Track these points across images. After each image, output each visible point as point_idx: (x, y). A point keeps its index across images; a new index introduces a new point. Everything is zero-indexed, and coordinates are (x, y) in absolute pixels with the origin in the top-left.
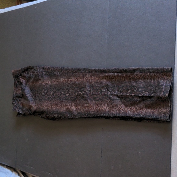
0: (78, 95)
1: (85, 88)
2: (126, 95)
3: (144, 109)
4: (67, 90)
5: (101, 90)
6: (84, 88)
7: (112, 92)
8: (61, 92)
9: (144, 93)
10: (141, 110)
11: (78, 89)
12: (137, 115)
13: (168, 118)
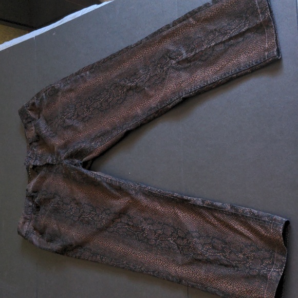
0: (128, 91)
1: (137, 73)
2: (202, 51)
3: (234, 59)
4: (108, 91)
5: (162, 64)
6: (135, 74)
7: (177, 58)
8: (100, 100)
9: (230, 33)
10: (230, 63)
11: (126, 82)
12: (225, 75)
13: (275, 53)
